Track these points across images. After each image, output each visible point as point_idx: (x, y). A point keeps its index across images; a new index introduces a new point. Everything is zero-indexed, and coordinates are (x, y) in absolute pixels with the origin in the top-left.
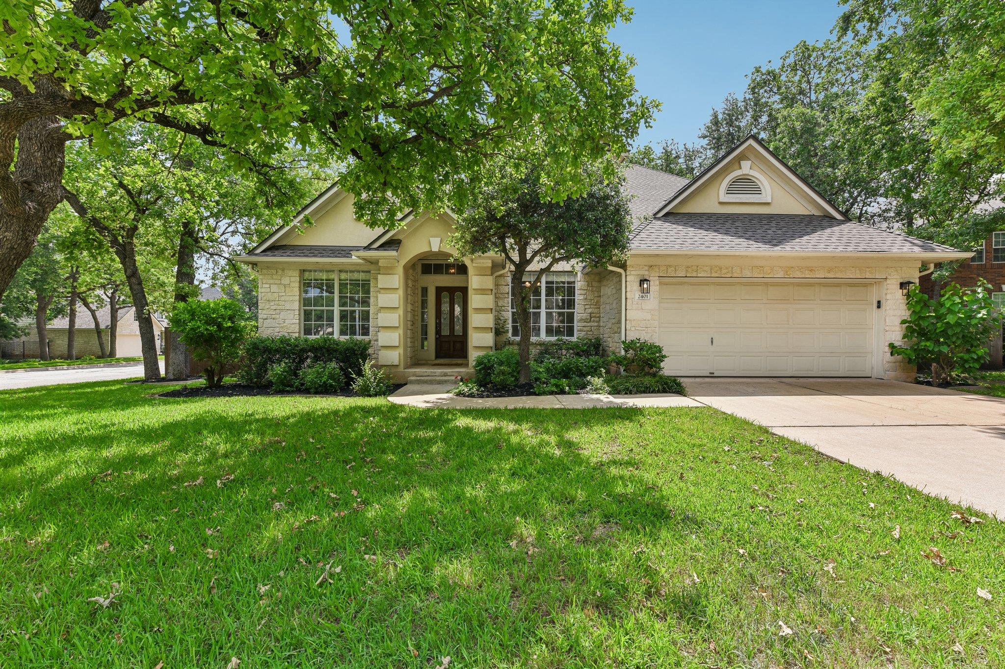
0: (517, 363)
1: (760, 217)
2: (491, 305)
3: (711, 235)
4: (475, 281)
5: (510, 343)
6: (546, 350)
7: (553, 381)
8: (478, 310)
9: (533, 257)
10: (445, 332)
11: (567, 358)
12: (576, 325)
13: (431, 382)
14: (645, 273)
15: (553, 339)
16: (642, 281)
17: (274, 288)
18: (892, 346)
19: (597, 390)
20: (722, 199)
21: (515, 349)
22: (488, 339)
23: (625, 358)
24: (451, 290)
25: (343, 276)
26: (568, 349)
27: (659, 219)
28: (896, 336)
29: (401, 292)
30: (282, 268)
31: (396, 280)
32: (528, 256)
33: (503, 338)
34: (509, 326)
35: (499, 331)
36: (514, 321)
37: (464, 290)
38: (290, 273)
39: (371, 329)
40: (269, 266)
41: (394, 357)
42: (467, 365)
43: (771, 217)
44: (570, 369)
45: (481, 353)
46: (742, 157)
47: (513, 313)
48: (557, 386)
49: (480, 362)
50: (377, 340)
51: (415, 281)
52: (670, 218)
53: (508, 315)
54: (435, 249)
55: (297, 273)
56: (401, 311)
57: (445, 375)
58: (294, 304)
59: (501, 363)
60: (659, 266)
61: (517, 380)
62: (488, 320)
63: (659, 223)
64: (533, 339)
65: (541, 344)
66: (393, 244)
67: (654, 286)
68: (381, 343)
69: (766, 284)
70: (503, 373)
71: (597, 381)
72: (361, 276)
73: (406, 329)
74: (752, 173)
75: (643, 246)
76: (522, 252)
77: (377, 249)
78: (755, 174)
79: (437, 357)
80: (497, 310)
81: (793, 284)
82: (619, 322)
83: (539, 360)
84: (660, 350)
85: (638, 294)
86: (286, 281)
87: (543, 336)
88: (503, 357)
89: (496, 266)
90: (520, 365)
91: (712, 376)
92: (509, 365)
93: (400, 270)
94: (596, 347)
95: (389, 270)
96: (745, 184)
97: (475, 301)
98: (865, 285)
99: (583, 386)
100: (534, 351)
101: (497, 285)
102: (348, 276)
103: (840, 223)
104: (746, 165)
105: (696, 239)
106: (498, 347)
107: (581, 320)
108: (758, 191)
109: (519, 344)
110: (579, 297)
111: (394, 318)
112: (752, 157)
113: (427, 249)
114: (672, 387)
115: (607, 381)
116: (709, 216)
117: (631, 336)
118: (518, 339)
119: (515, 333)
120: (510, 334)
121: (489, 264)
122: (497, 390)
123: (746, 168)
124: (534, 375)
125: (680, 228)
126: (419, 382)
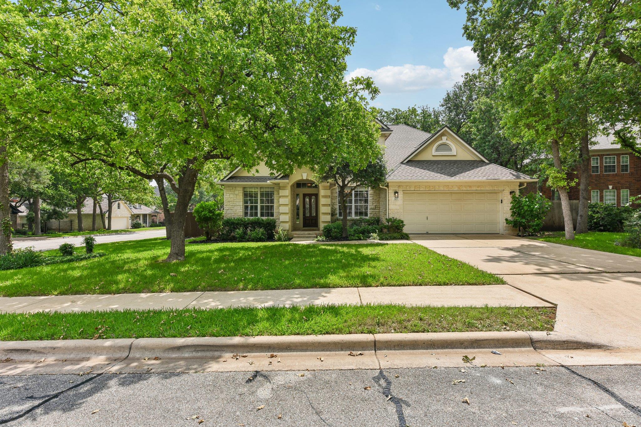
0: (342, 228)
1: (450, 162)
2: (329, 203)
3: (426, 171)
4: (322, 192)
5: (338, 220)
6: (355, 222)
7: (356, 235)
8: (324, 205)
9: (348, 183)
10: (308, 215)
11: (364, 226)
12: (369, 211)
13: (304, 237)
14: (397, 189)
15: (358, 218)
16: (396, 192)
17: (232, 196)
18: (506, 220)
19: (374, 239)
20: (434, 154)
21: (340, 222)
22: (328, 218)
23: (388, 226)
24: (310, 196)
25: (262, 190)
26: (364, 222)
27: (404, 164)
28: (509, 215)
29: (290, 197)
30: (235, 187)
31: (287, 192)
32: (346, 183)
33: (335, 218)
34: (338, 212)
35: (333, 214)
36: (340, 209)
37: (317, 195)
38: (239, 189)
39: (275, 214)
40: (229, 186)
41: (287, 226)
42: (319, 230)
43: (455, 162)
44: (365, 231)
45: (326, 224)
46: (443, 135)
47: (339, 206)
48: (358, 237)
49: (325, 228)
50: (279, 219)
51: (294, 191)
52: (410, 163)
53: (337, 207)
54: (305, 178)
55: (241, 189)
56: (290, 206)
57: (309, 234)
58: (241, 203)
59: (335, 228)
60: (403, 186)
61: (341, 235)
62: (328, 210)
63: (404, 166)
64: (348, 218)
65: (352, 220)
66: (286, 176)
67: (401, 194)
68: (281, 220)
69: (451, 193)
70: (336, 232)
71: (375, 235)
72: (270, 190)
73: (291, 214)
74: (447, 142)
75: (395, 178)
76: (343, 181)
77: (280, 179)
78: (449, 142)
79: (304, 226)
80: (332, 205)
81: (463, 193)
82: (386, 210)
83: (351, 226)
84: (402, 222)
85: (393, 198)
86: (237, 192)
87: (353, 216)
88: (335, 226)
89: (332, 185)
90: (343, 229)
91: (427, 233)
92: (338, 229)
93: (289, 188)
94: (378, 221)
95: (284, 188)
96: (444, 147)
97: (322, 201)
98: (496, 193)
99: (369, 237)
100: (349, 223)
101: (332, 193)
102: (264, 190)
103: (488, 164)
104: (444, 138)
105: (419, 174)
106: (333, 221)
107: (371, 209)
108: (451, 150)
109: (342, 220)
110: (370, 198)
111: (287, 209)
112: (447, 134)
113: (300, 178)
114: (406, 237)
115: (378, 235)
116: (427, 162)
117: (391, 216)
118: (342, 218)
119: (340, 215)
120: (338, 216)
121: (328, 184)
122: (334, 239)
123: (444, 139)
124: (349, 233)
125: (413, 168)
126: (298, 237)
